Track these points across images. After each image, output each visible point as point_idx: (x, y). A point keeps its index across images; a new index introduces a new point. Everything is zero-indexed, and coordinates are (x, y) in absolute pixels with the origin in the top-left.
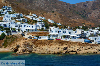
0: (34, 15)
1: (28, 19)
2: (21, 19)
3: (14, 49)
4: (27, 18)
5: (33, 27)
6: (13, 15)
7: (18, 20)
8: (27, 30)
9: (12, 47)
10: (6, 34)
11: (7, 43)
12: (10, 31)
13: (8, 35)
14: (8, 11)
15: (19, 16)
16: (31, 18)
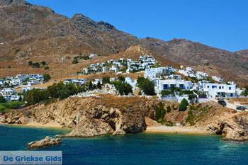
0: (189, 69)
1: (182, 75)
2: (172, 76)
3: (216, 128)
4: (179, 74)
5: (230, 88)
6: (159, 70)
7: (167, 77)
8: (219, 93)
9: (209, 126)
10: (189, 101)
11: (193, 117)
12: (196, 96)
13: (193, 104)
14: (149, 64)
15: (168, 71)
16: (187, 75)
